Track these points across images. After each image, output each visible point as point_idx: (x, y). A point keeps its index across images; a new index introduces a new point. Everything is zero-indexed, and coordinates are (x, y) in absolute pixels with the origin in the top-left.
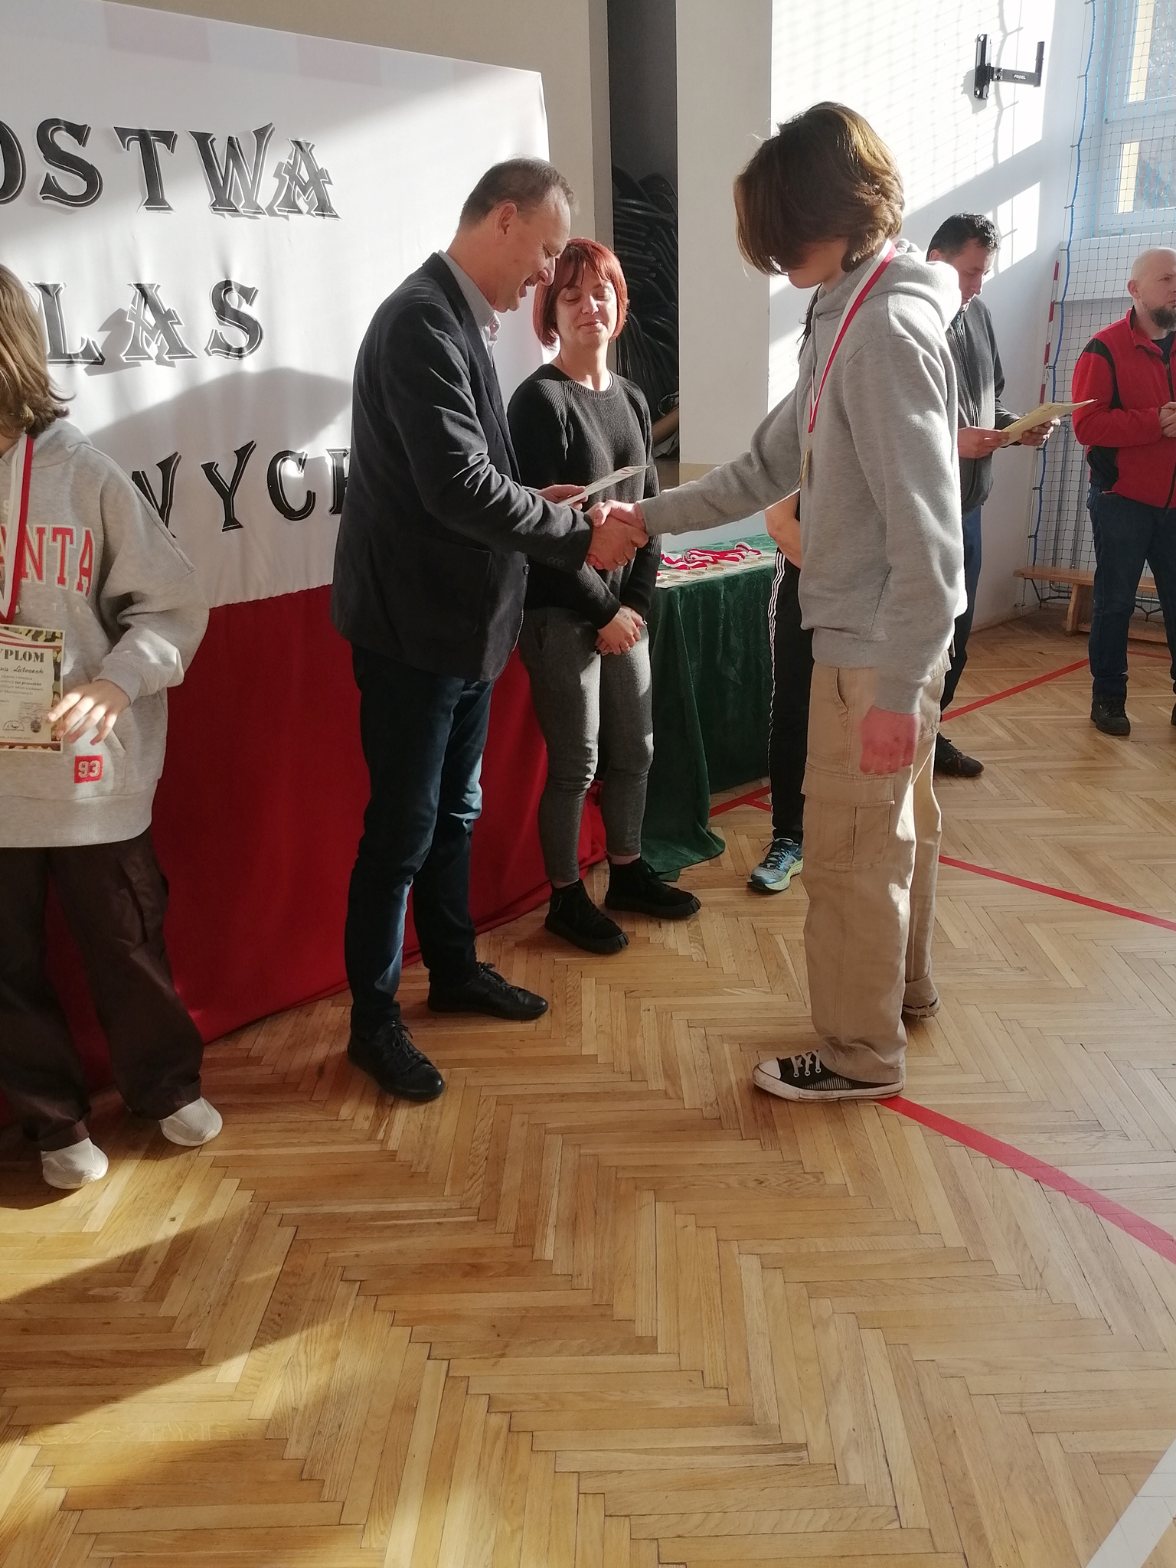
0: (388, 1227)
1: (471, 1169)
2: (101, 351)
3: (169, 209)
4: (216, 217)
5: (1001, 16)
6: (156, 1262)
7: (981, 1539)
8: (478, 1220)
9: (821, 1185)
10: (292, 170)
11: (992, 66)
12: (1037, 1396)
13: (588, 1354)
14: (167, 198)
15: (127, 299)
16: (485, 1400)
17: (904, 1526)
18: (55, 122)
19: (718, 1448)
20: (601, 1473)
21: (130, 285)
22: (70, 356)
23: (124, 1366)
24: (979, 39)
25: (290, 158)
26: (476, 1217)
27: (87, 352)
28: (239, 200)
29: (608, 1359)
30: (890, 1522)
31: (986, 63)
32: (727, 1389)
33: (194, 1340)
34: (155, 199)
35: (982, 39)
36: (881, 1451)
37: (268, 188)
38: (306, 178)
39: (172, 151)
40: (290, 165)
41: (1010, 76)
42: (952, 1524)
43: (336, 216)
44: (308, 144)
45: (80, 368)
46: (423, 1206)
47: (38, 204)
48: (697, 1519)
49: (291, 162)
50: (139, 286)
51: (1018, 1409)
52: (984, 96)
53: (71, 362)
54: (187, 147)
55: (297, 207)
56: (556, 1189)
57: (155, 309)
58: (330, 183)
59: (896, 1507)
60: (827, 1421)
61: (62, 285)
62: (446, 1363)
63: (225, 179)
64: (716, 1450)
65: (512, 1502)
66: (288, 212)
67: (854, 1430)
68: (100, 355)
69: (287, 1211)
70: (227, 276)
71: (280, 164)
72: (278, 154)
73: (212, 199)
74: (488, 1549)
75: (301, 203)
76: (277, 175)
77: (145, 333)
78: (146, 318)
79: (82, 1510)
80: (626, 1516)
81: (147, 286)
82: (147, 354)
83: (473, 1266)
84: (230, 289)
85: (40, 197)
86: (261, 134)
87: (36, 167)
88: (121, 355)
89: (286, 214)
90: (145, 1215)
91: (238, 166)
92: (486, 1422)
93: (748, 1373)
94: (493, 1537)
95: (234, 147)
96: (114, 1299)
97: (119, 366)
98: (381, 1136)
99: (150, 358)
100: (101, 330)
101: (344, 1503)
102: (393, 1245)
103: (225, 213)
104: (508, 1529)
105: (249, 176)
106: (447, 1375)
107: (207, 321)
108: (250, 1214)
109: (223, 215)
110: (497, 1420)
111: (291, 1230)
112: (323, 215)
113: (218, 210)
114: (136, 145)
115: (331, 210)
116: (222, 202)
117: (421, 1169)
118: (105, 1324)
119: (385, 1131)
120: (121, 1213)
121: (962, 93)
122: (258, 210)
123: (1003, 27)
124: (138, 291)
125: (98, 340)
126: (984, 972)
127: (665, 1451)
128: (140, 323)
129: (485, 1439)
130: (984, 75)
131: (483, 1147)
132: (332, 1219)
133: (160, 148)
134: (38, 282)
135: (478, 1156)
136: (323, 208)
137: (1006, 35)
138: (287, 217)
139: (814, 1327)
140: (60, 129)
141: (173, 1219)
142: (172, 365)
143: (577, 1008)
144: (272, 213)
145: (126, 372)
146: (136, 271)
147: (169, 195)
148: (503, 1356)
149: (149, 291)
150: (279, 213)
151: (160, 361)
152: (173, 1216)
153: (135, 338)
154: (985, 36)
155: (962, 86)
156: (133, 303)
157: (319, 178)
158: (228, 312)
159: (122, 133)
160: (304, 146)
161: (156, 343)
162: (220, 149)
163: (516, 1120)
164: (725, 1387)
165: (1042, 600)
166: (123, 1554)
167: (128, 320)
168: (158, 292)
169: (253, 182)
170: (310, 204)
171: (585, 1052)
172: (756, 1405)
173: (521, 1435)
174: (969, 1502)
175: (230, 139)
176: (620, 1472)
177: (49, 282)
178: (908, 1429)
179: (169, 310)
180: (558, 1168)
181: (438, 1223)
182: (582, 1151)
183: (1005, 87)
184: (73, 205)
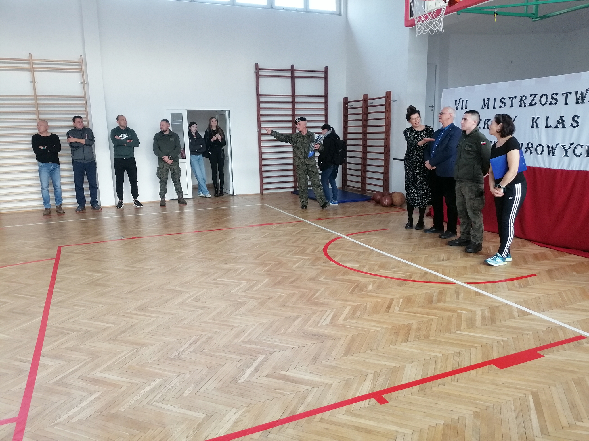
3: (568, 104)
18: (554, 94)
21: (559, 116)
28: (580, 101)
34: (566, 103)
47: (549, 106)
54: (574, 94)
61: (550, 117)
63: (579, 98)
70: (576, 114)
78: (560, 121)
81: (562, 116)
85: (549, 104)
86: (587, 90)
87: (550, 100)
91: (582, 96)
107: (571, 122)
114: (565, 95)
116: (577, 102)
133: (569, 95)
134: (546, 116)
146: (560, 114)
147: (568, 102)
151: (560, 128)
159: (563, 94)
162: (579, 94)
168: (563, 118)
169: (584, 99)
175: (582, 92)
177: (548, 116)
179: (565, 120)
184: (553, 105)
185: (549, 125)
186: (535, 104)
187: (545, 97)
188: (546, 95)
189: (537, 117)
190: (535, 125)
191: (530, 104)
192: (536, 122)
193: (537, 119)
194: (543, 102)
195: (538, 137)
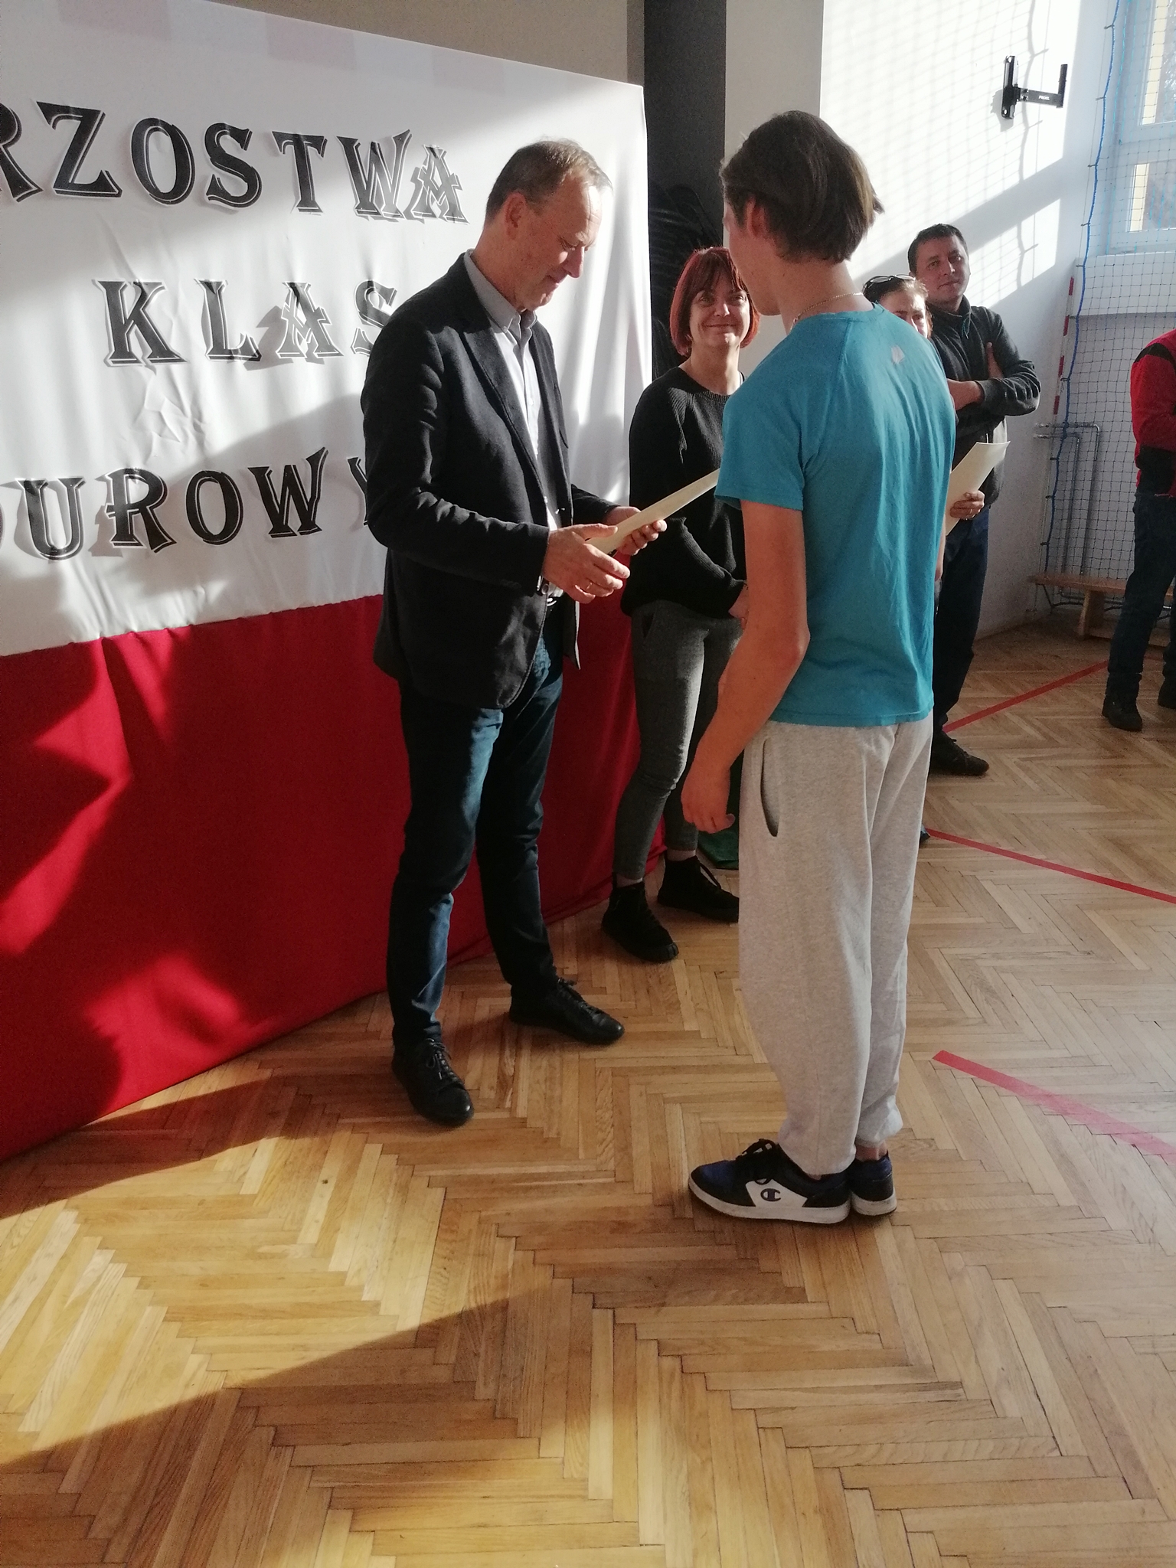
0: (531, 1188)
1: (600, 1135)
2: (258, 348)
3: (319, 210)
4: (360, 219)
5: (1030, 37)
6: (317, 1221)
7: (1137, 1465)
8: (615, 1181)
9: (934, 1150)
10: (427, 175)
11: (1019, 86)
12: (1166, 1338)
13: (742, 1303)
14: (317, 200)
15: (281, 297)
16: (654, 1346)
17: (1064, 1453)
18: (221, 126)
19: (881, 1386)
20: (776, 1410)
21: (284, 283)
22: (230, 352)
23: (305, 1317)
24: (1007, 60)
25: (425, 164)
26: (613, 1179)
27: (246, 349)
28: (380, 203)
29: (762, 1307)
30: (1052, 1450)
31: (1013, 84)
32: (879, 1334)
33: (368, 1293)
34: (307, 202)
35: (1010, 60)
36: (1031, 1388)
37: (405, 193)
38: (439, 183)
39: (322, 156)
40: (425, 170)
41: (1034, 96)
42: (1109, 1453)
43: (465, 221)
44: (440, 151)
45: (239, 363)
46: (561, 1168)
47: (203, 203)
48: (872, 1449)
49: (426, 167)
50: (292, 285)
51: (1150, 1350)
52: (1011, 116)
53: (232, 358)
54: (335, 150)
55: (431, 211)
56: (684, 1154)
57: (306, 308)
58: (460, 188)
59: (1054, 1437)
60: (977, 1361)
61: (224, 283)
62: (610, 1312)
63: (368, 183)
64: (878, 1388)
65: (697, 1436)
66: (424, 215)
67: (1003, 1369)
68: (257, 351)
69: (432, 1173)
70: (369, 277)
71: (417, 170)
72: (414, 160)
73: (357, 202)
74: (683, 1477)
75: (435, 208)
76: (414, 179)
77: (297, 331)
78: (298, 315)
79: (294, 1446)
80: (806, 1447)
81: (299, 285)
82: (299, 351)
83: (619, 1223)
84: (372, 290)
85: (206, 197)
86: (401, 139)
87: (204, 169)
88: (277, 352)
89: (421, 217)
90: (298, 1177)
91: (379, 169)
92: (659, 1365)
93: (896, 1319)
94: (685, 1467)
95: (376, 153)
96: (283, 1256)
97: (274, 362)
98: (508, 1104)
99: (301, 355)
100: (259, 326)
101: (540, 1439)
102: (540, 1204)
103: (369, 216)
104: (698, 1460)
105: (389, 179)
106: (614, 1323)
107: (351, 318)
108: (398, 1177)
109: (366, 217)
110: (668, 1363)
111: (440, 1192)
112: (454, 220)
113: (362, 212)
114: (290, 149)
115: (461, 214)
116: (366, 205)
117: (552, 1134)
118: (280, 1279)
119: (511, 1100)
120: (274, 1177)
121: (991, 112)
122: (397, 214)
123: (1031, 48)
124: (291, 290)
125: (256, 336)
126: (1052, 955)
127: (831, 1390)
128: (292, 320)
129: (661, 1380)
130: (1011, 95)
131: (607, 1115)
132: (476, 1181)
133: (311, 151)
134: (203, 280)
135: (605, 1123)
136: (454, 212)
137: (1033, 56)
138: (422, 221)
139: (950, 1279)
140: (225, 133)
141: (326, 1182)
142: (320, 362)
143: (672, 988)
144: (409, 216)
145: (279, 368)
146: (290, 271)
147: (319, 199)
148: (663, 1305)
149: (301, 291)
150: (415, 217)
151: (311, 358)
152: (325, 1178)
153: (289, 336)
154: (1014, 57)
155: (991, 105)
156: (287, 301)
157: (450, 182)
158: (370, 312)
159: (280, 137)
160: (437, 153)
161: (307, 341)
162: (364, 153)
163: (634, 1091)
164: (877, 1332)
165: (1053, 606)
166: (341, 1484)
167: (282, 318)
168: (308, 291)
169: (393, 186)
170: (443, 208)
171: (687, 1028)
172: (908, 1349)
173: (694, 1376)
174: (1120, 1432)
175: (373, 144)
176: (793, 1408)
177: (213, 280)
178: (1053, 1369)
179: (319, 308)
180: (683, 1135)
181: (579, 1184)
182: (703, 1119)
183: (1031, 106)
184: (235, 206)
185: (234, 343)
186: (103, 186)
187: (166, 140)
188: (173, 132)
189: (142, 280)
190: (135, 341)
191: (63, 183)
192: (139, 317)
193: (143, 299)
194: (165, 182)
195: (181, 425)
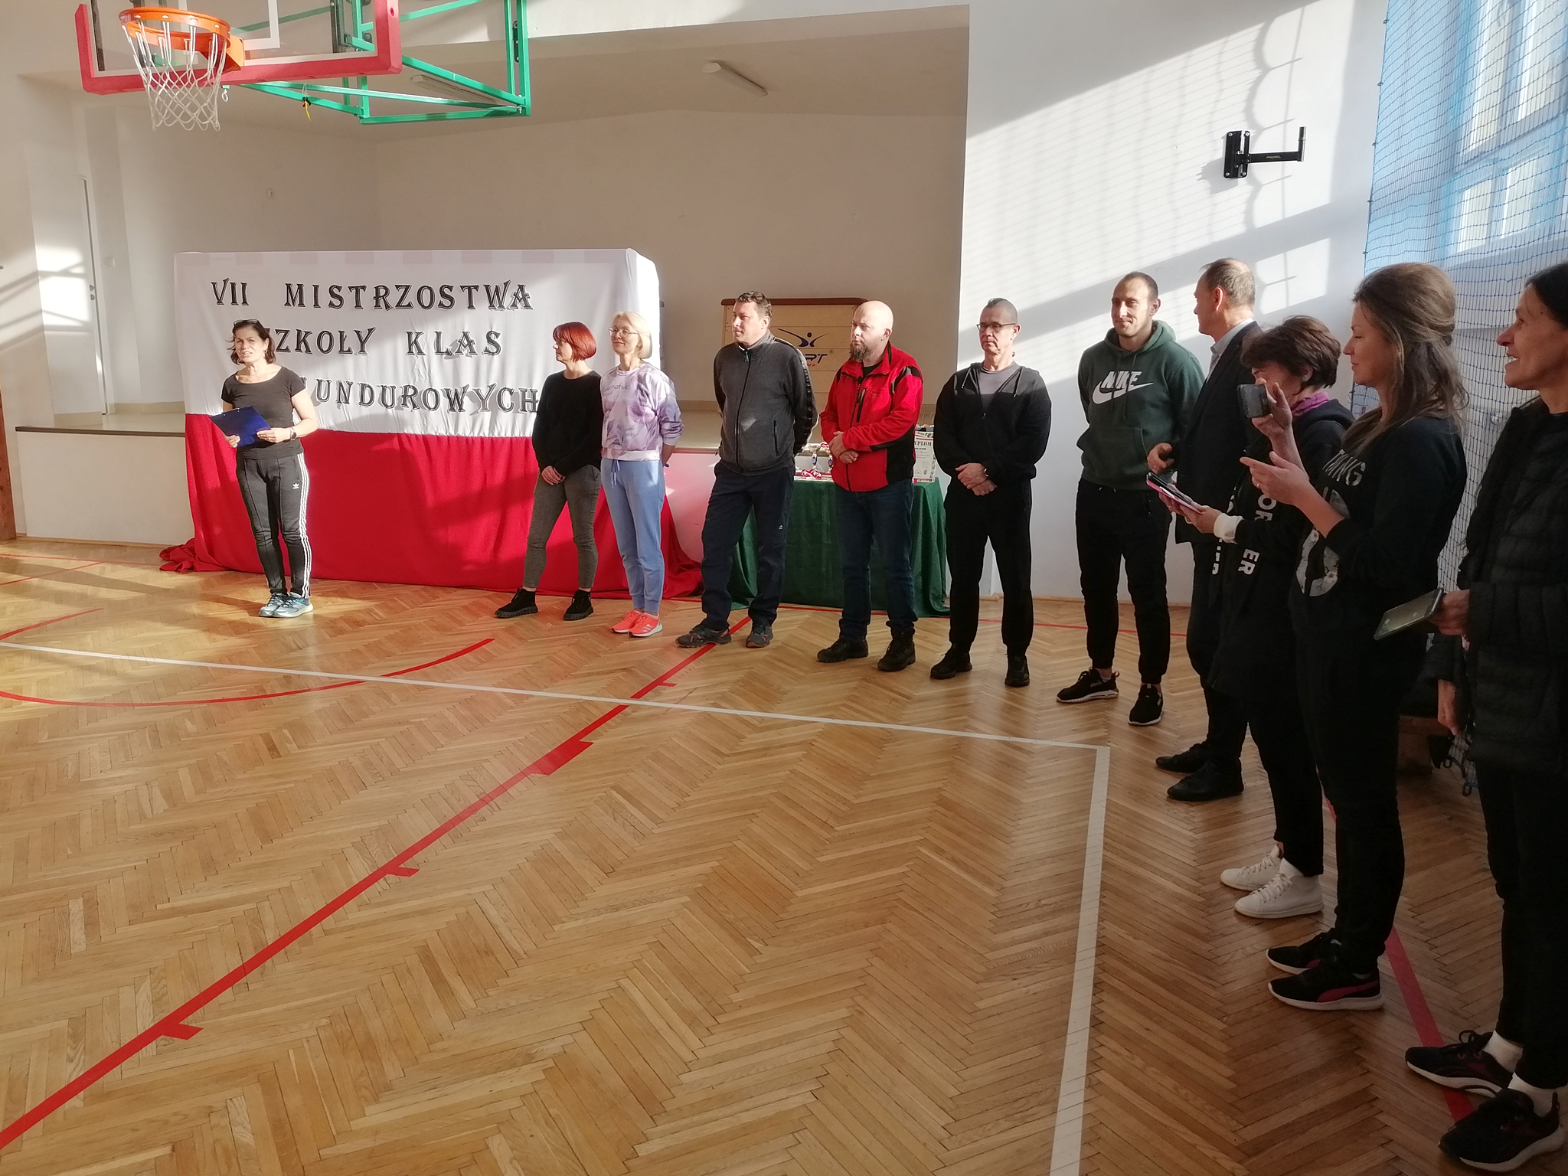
3: (474, 309)
4: (489, 310)
10: (516, 295)
15: (459, 336)
18: (446, 286)
21: (461, 332)
22: (441, 352)
27: (447, 352)
28: (498, 307)
34: (471, 306)
37: (507, 301)
38: (521, 297)
39: (477, 292)
43: (532, 308)
44: (523, 286)
45: (444, 356)
47: (438, 309)
49: (516, 292)
50: (464, 332)
53: (442, 355)
54: (482, 289)
57: (468, 339)
58: (530, 297)
61: (442, 332)
63: (493, 299)
66: (516, 308)
68: (450, 353)
70: (491, 330)
71: (513, 293)
72: (512, 290)
73: (489, 305)
75: (519, 305)
76: (512, 296)
77: (463, 347)
78: (464, 342)
82: (462, 353)
84: (492, 333)
85: (438, 307)
86: (506, 284)
87: (438, 299)
89: (513, 309)
91: (498, 295)
95: (497, 289)
99: (464, 355)
100: (451, 345)
103: (492, 309)
105: (502, 297)
107: (485, 344)
112: (527, 309)
114: (467, 291)
115: (530, 306)
116: (492, 306)
122: (503, 308)
124: (463, 334)
125: (451, 348)
128: (462, 343)
133: (474, 291)
134: (437, 331)
136: (527, 306)
140: (446, 288)
144: (508, 309)
145: (457, 359)
146: (463, 328)
147: (473, 305)
149: (466, 334)
150: (511, 308)
151: (467, 355)
156: (461, 338)
157: (525, 297)
158: (491, 341)
159: (462, 287)
161: (466, 350)
162: (492, 290)
167: (458, 343)
168: (469, 335)
169: (503, 299)
170: (522, 305)
175: (496, 286)
179: (472, 340)
184: (446, 309)
185: (443, 350)
186: (409, 305)
187: (428, 291)
188: (430, 288)
189: (417, 332)
190: (414, 349)
191: (399, 305)
192: (415, 342)
193: (417, 337)
194: (426, 303)
195: (425, 373)
